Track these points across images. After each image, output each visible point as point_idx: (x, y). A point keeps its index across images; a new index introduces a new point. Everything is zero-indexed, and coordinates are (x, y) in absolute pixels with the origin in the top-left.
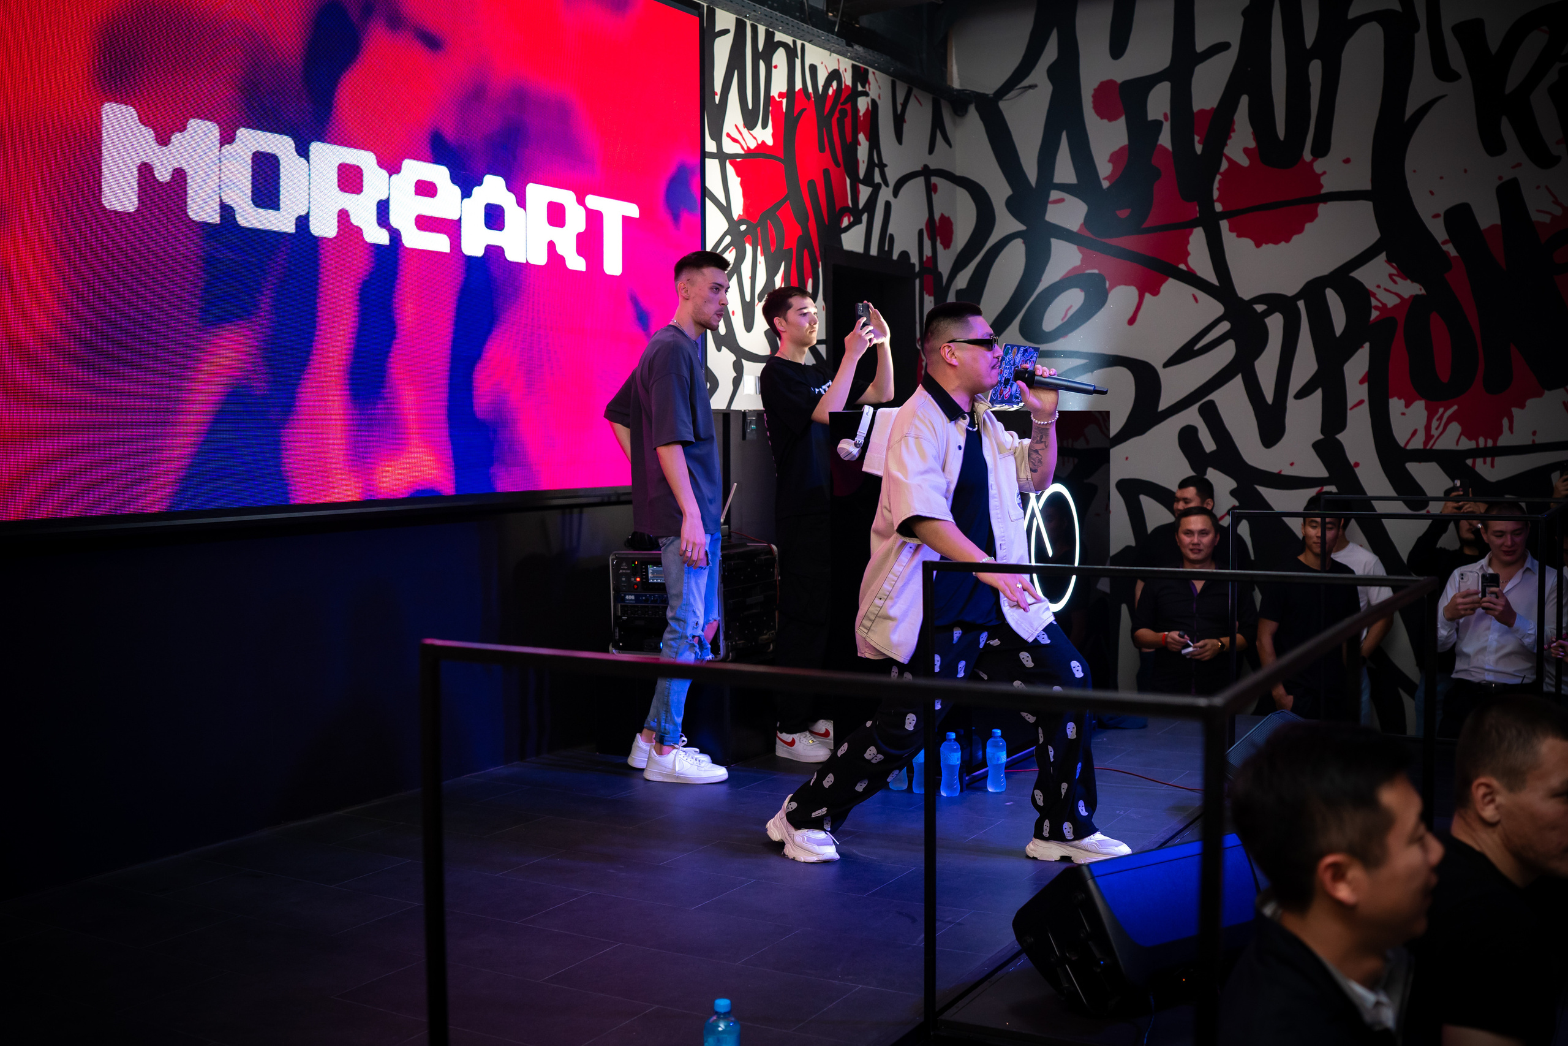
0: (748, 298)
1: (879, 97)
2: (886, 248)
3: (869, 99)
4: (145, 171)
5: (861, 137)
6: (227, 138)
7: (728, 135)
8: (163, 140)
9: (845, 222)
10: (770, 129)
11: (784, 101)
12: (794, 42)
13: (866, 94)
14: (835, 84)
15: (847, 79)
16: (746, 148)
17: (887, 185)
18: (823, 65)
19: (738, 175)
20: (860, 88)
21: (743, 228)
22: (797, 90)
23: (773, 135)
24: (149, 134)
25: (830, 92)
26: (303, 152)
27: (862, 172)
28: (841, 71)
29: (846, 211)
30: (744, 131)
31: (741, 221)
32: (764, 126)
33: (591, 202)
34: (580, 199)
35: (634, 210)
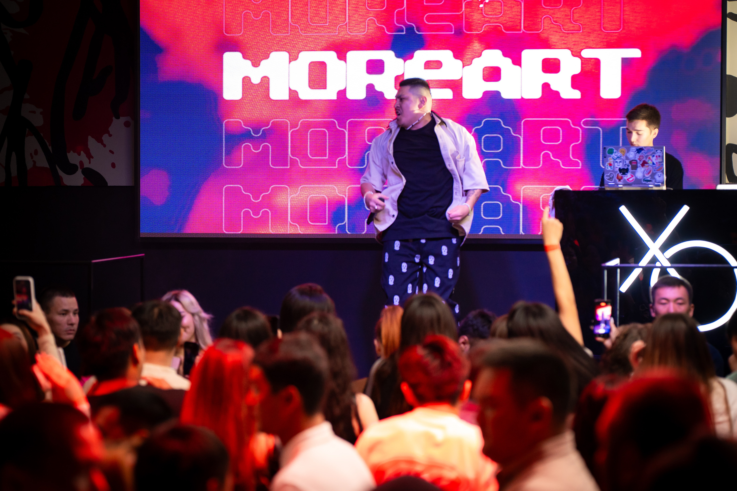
6: (293, 58)
8: (256, 64)
24: (248, 63)
26: (342, 57)
33: (587, 53)
34: (576, 54)
35: (635, 53)
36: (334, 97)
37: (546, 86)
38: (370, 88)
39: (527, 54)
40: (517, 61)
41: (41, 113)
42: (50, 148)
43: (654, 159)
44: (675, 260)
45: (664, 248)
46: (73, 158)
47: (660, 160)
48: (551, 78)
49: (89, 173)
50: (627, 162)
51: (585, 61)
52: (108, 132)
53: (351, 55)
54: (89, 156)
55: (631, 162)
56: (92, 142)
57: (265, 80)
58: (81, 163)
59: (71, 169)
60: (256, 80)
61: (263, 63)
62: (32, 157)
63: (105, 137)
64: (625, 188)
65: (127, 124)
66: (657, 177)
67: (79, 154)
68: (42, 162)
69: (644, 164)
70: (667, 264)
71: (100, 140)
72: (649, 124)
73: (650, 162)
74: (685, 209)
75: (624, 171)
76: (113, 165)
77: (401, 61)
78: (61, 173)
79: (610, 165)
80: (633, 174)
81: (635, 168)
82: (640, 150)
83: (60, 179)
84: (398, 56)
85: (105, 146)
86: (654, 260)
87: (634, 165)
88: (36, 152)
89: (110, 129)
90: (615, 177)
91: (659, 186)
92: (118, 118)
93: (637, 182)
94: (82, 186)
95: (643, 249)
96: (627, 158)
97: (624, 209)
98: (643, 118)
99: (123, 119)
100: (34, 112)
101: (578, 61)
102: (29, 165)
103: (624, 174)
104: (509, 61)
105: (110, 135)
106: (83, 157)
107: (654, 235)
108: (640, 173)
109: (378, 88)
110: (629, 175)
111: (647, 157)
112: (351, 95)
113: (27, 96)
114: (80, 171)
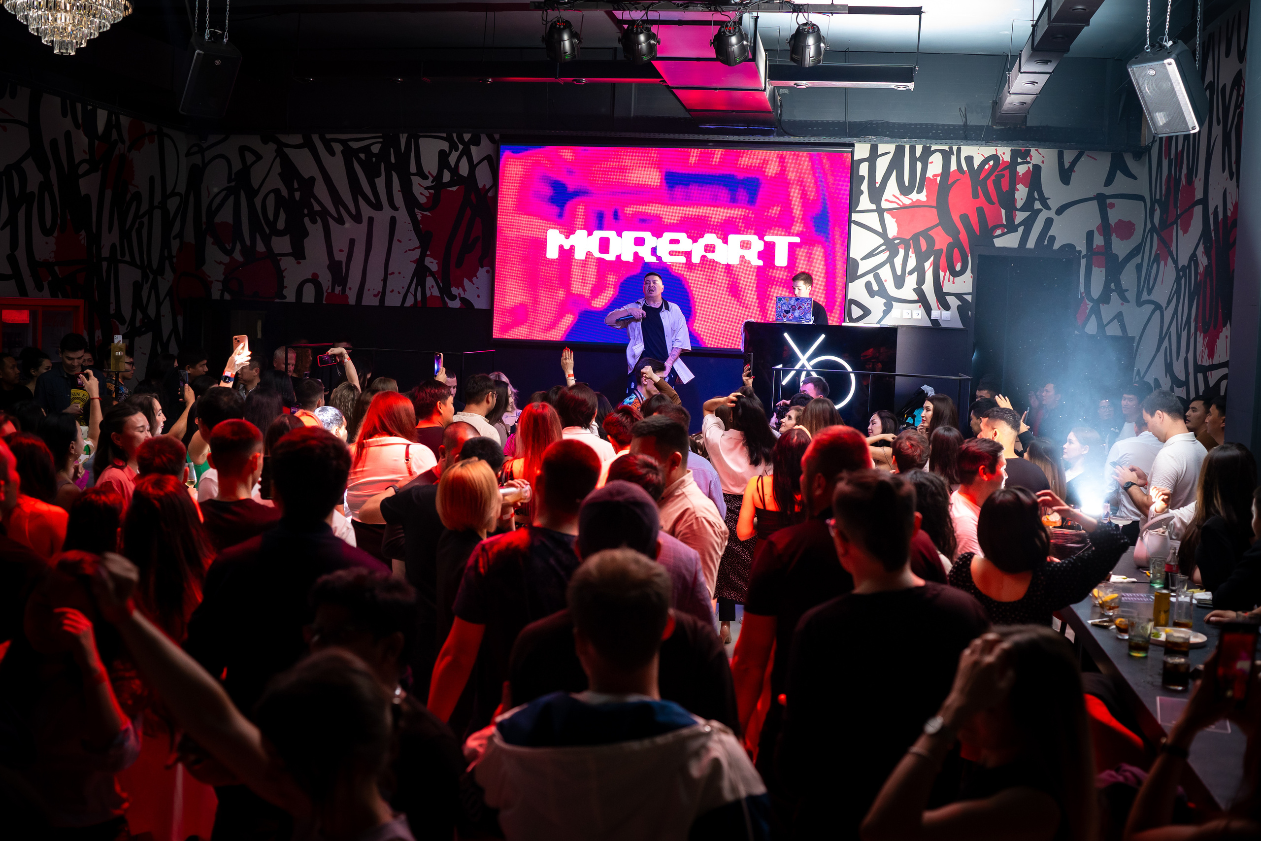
0: (899, 272)
1: (1043, 162)
2: (1046, 243)
3: (1031, 166)
4: (561, 247)
5: (1020, 187)
6: (590, 234)
7: (886, 200)
8: (567, 237)
9: (999, 232)
10: (924, 192)
11: (939, 179)
12: (951, 148)
13: (1030, 163)
14: (991, 163)
15: (1007, 158)
16: (901, 204)
17: (1048, 208)
18: (980, 154)
19: (893, 217)
20: (1019, 160)
21: (896, 242)
22: (951, 171)
23: (926, 196)
24: (563, 236)
25: (987, 167)
26: (619, 235)
27: (1019, 204)
28: (999, 155)
29: (1001, 226)
30: (902, 198)
31: (895, 238)
32: (919, 192)
33: (768, 238)
34: (761, 238)
35: (797, 240)
36: (614, 259)
37: (742, 257)
38: (636, 254)
39: (732, 238)
40: (725, 241)
41: (437, 263)
42: (441, 285)
43: (806, 305)
44: (815, 367)
45: (809, 359)
46: (455, 291)
47: (809, 306)
48: (745, 253)
49: (464, 301)
50: (790, 306)
51: (766, 243)
52: (476, 276)
53: (625, 234)
54: (464, 290)
55: (791, 307)
56: (466, 282)
57: (572, 247)
58: (459, 294)
59: (453, 298)
60: (567, 247)
61: (572, 236)
62: (430, 290)
63: (474, 279)
64: (788, 322)
65: (488, 272)
66: (807, 316)
67: (458, 289)
68: (436, 292)
69: (800, 308)
70: (810, 368)
71: (471, 281)
72: (805, 283)
73: (803, 307)
74: (823, 336)
75: (787, 312)
76: (478, 296)
77: (655, 238)
78: (447, 300)
79: (779, 308)
80: (793, 313)
81: (794, 310)
82: (797, 299)
83: (446, 303)
84: (653, 235)
85: (474, 284)
86: (803, 366)
87: (794, 308)
88: (433, 287)
89: (478, 274)
90: (782, 315)
91: (808, 322)
92: (482, 267)
93: (795, 318)
94: (459, 308)
95: (797, 360)
96: (790, 304)
97: (786, 335)
98: (802, 280)
99: (485, 269)
100: (432, 263)
101: (762, 243)
102: (428, 294)
103: (787, 313)
104: (720, 241)
105: (477, 278)
106: (461, 290)
107: (804, 351)
108: (796, 314)
109: (640, 255)
110: (790, 314)
111: (801, 304)
112: (624, 258)
113: (428, 253)
114: (458, 298)
